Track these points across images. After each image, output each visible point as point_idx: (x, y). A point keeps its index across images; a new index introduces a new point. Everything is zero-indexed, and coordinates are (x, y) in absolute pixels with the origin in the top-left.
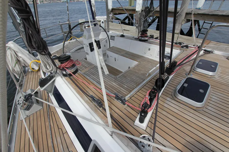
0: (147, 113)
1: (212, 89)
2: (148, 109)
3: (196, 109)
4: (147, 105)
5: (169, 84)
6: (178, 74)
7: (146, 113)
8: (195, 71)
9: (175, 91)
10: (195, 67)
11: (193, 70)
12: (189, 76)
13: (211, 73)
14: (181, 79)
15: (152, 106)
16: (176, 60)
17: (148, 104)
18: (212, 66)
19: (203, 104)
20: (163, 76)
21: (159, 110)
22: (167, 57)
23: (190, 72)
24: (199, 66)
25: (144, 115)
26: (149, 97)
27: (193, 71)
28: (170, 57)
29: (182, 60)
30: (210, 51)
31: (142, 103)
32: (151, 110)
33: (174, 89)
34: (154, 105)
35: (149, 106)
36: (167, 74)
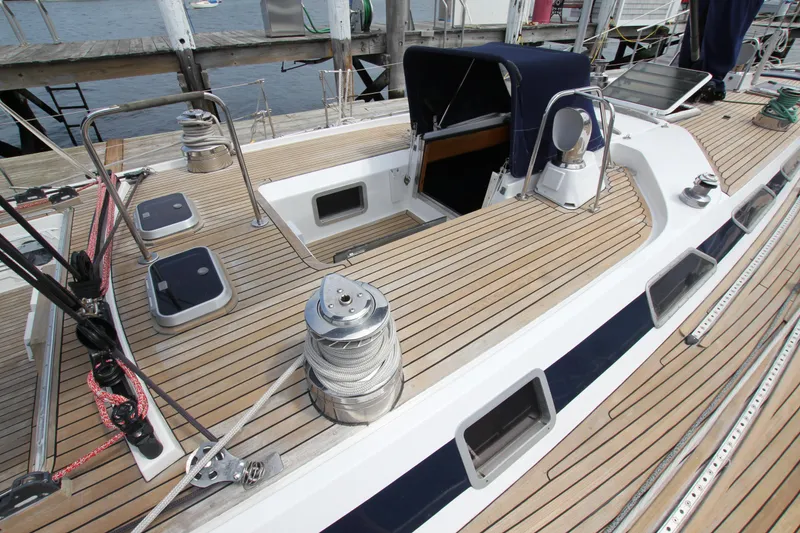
0: (146, 421)
1: (217, 252)
2: (137, 413)
3: (228, 311)
4: (122, 408)
5: (124, 317)
6: (121, 277)
7: (143, 423)
8: (153, 242)
9: (155, 317)
10: (141, 233)
11: (145, 242)
12: (152, 261)
13: (187, 223)
14: (140, 284)
15: (137, 396)
16: (77, 248)
17: (123, 405)
18: (176, 206)
19: (227, 292)
20: (87, 311)
21: (165, 388)
22: (37, 257)
23: (143, 250)
24: (150, 225)
25: (142, 431)
26: (109, 389)
27: (147, 245)
28: (48, 251)
29: (96, 237)
30: (143, 173)
31: (107, 420)
32: (146, 406)
33: (147, 317)
34: (140, 387)
35: (132, 404)
36: (90, 300)
